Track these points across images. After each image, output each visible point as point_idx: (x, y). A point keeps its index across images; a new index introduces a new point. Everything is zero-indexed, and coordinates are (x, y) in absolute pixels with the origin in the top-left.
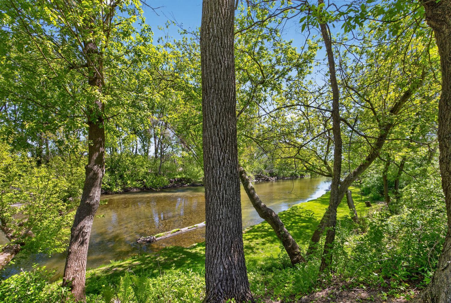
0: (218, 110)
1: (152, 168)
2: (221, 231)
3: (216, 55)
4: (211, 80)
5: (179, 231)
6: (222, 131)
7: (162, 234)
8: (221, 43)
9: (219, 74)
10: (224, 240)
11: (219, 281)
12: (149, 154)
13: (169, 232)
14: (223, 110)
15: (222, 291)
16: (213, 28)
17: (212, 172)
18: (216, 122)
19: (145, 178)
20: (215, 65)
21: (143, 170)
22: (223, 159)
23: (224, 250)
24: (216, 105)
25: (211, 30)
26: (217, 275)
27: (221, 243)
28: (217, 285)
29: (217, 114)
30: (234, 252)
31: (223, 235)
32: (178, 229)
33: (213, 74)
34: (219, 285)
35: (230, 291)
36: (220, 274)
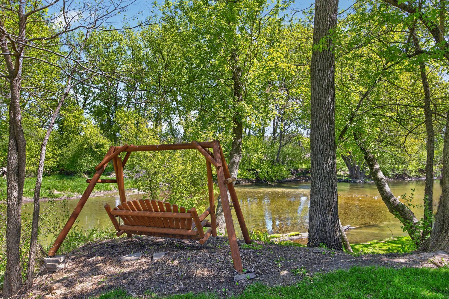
0: (320, 116)
1: (268, 153)
2: (319, 197)
3: (319, 82)
4: (316, 97)
5: (298, 235)
6: (322, 130)
7: (277, 235)
8: (323, 74)
9: (321, 93)
10: (321, 203)
11: (316, 231)
12: (266, 135)
13: (286, 234)
14: (323, 117)
15: (318, 238)
16: (318, 65)
17: (315, 157)
18: (319, 125)
19: (258, 166)
20: (319, 89)
21: (257, 156)
22: (323, 149)
23: (321, 210)
24: (319, 114)
25: (317, 67)
26: (315, 227)
27: (319, 205)
28: (315, 233)
29: (319, 120)
30: (328, 213)
31: (321, 200)
32: (297, 233)
33: (317, 94)
34: (316, 234)
35: (324, 239)
36: (317, 227)
